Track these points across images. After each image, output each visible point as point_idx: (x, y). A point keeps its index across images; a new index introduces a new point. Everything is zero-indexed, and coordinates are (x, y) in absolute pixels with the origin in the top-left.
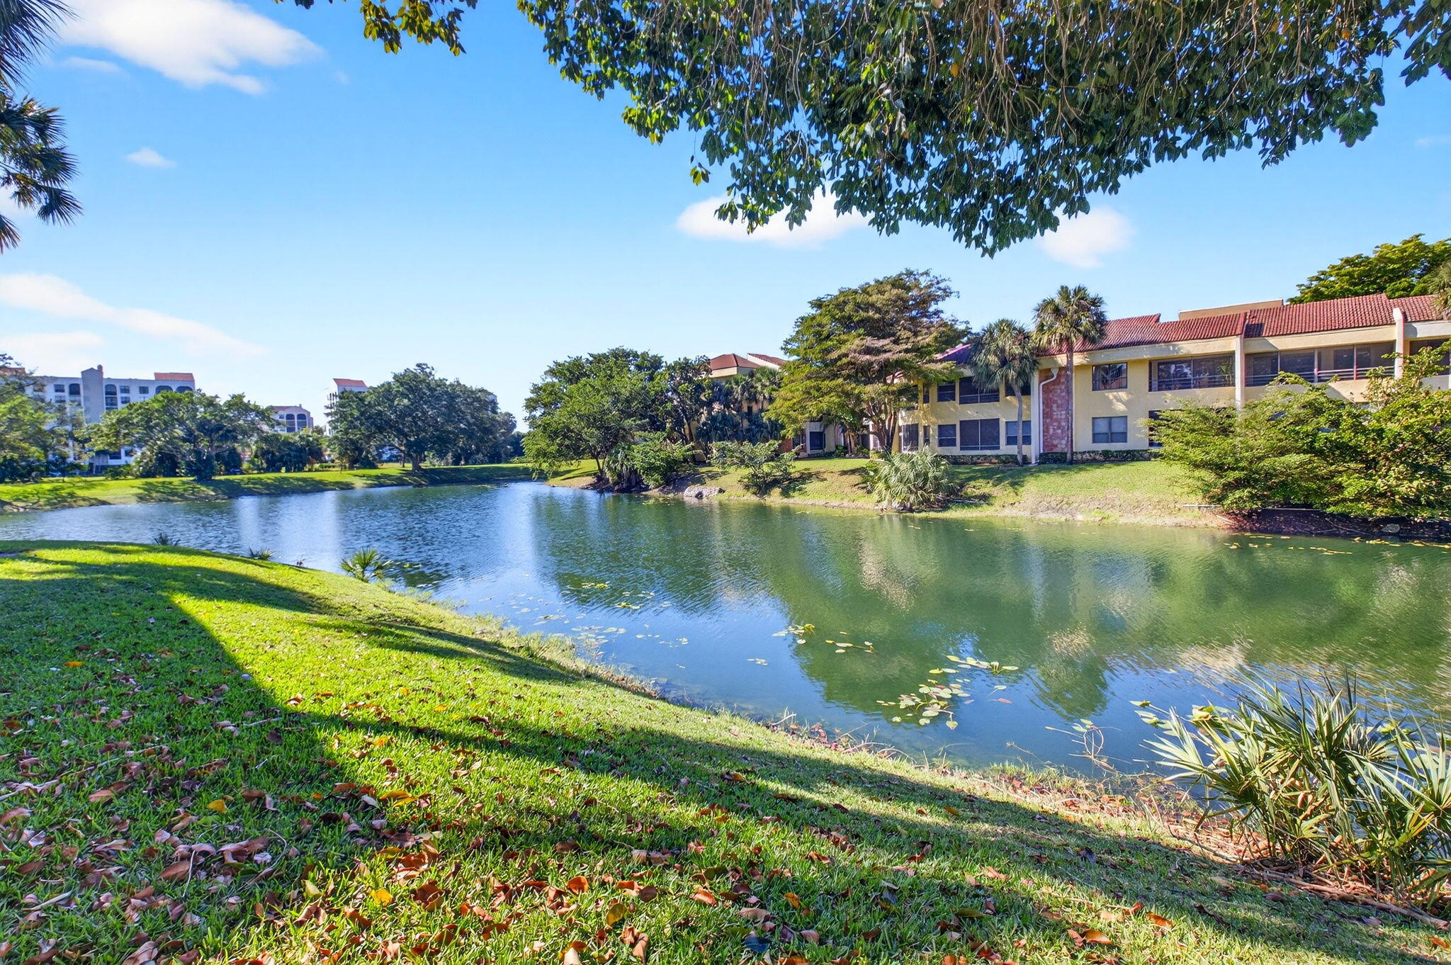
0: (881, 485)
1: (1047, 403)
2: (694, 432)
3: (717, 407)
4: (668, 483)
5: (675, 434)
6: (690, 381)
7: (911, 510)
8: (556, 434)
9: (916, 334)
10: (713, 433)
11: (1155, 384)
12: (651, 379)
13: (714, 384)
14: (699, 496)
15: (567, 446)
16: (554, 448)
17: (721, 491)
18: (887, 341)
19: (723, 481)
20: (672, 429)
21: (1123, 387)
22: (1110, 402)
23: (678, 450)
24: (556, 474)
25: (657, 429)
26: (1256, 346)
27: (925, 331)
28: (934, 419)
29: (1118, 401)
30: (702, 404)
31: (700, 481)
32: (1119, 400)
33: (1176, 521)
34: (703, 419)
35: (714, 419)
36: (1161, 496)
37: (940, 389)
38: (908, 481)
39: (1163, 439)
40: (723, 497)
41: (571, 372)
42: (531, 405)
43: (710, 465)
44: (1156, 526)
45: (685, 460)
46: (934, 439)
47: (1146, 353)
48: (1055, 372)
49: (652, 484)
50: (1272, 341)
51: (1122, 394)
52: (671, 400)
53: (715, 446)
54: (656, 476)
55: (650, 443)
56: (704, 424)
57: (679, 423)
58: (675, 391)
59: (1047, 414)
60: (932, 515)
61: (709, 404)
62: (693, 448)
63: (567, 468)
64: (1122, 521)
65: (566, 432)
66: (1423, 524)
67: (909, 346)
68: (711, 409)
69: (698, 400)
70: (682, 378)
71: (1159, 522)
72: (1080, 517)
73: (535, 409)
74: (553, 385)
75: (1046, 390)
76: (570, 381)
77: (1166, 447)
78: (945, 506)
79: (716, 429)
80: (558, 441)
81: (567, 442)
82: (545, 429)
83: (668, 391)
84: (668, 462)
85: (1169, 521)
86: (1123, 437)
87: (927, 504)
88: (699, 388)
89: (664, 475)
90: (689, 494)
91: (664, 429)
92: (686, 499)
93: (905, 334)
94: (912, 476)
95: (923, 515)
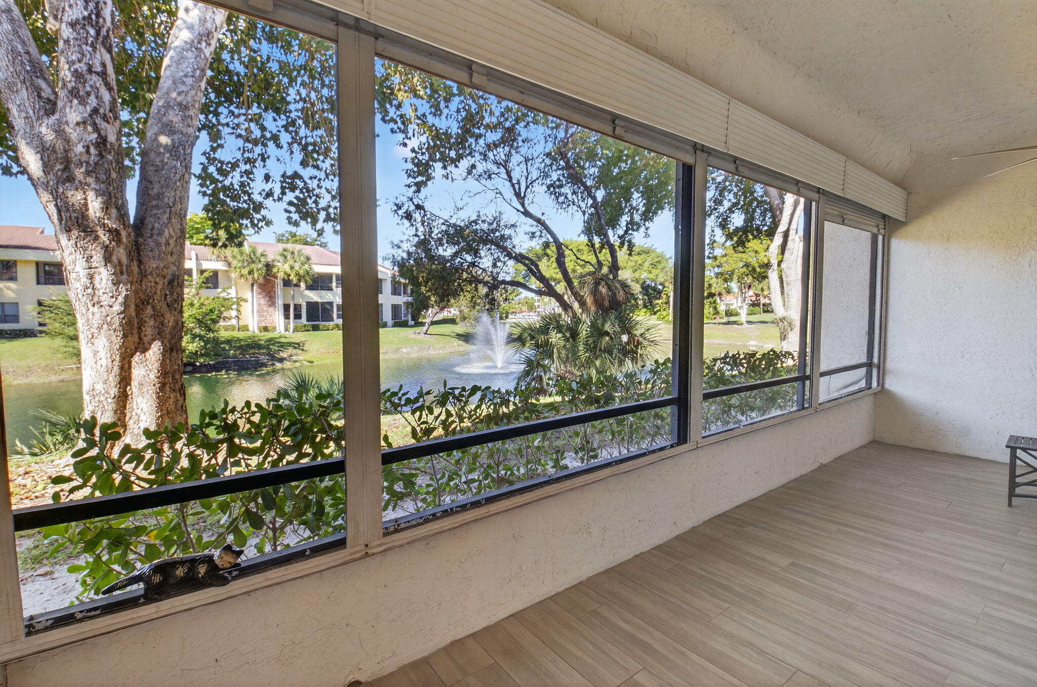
11: (42, 279)
21: (13, 279)
32: (9, 289)
33: (60, 378)
36: (48, 362)
39: (47, 321)
44: (44, 383)
47: (33, 256)
64: (16, 382)
66: (201, 365)
71: (47, 380)
77: (50, 327)
85: (54, 378)
86: (15, 318)
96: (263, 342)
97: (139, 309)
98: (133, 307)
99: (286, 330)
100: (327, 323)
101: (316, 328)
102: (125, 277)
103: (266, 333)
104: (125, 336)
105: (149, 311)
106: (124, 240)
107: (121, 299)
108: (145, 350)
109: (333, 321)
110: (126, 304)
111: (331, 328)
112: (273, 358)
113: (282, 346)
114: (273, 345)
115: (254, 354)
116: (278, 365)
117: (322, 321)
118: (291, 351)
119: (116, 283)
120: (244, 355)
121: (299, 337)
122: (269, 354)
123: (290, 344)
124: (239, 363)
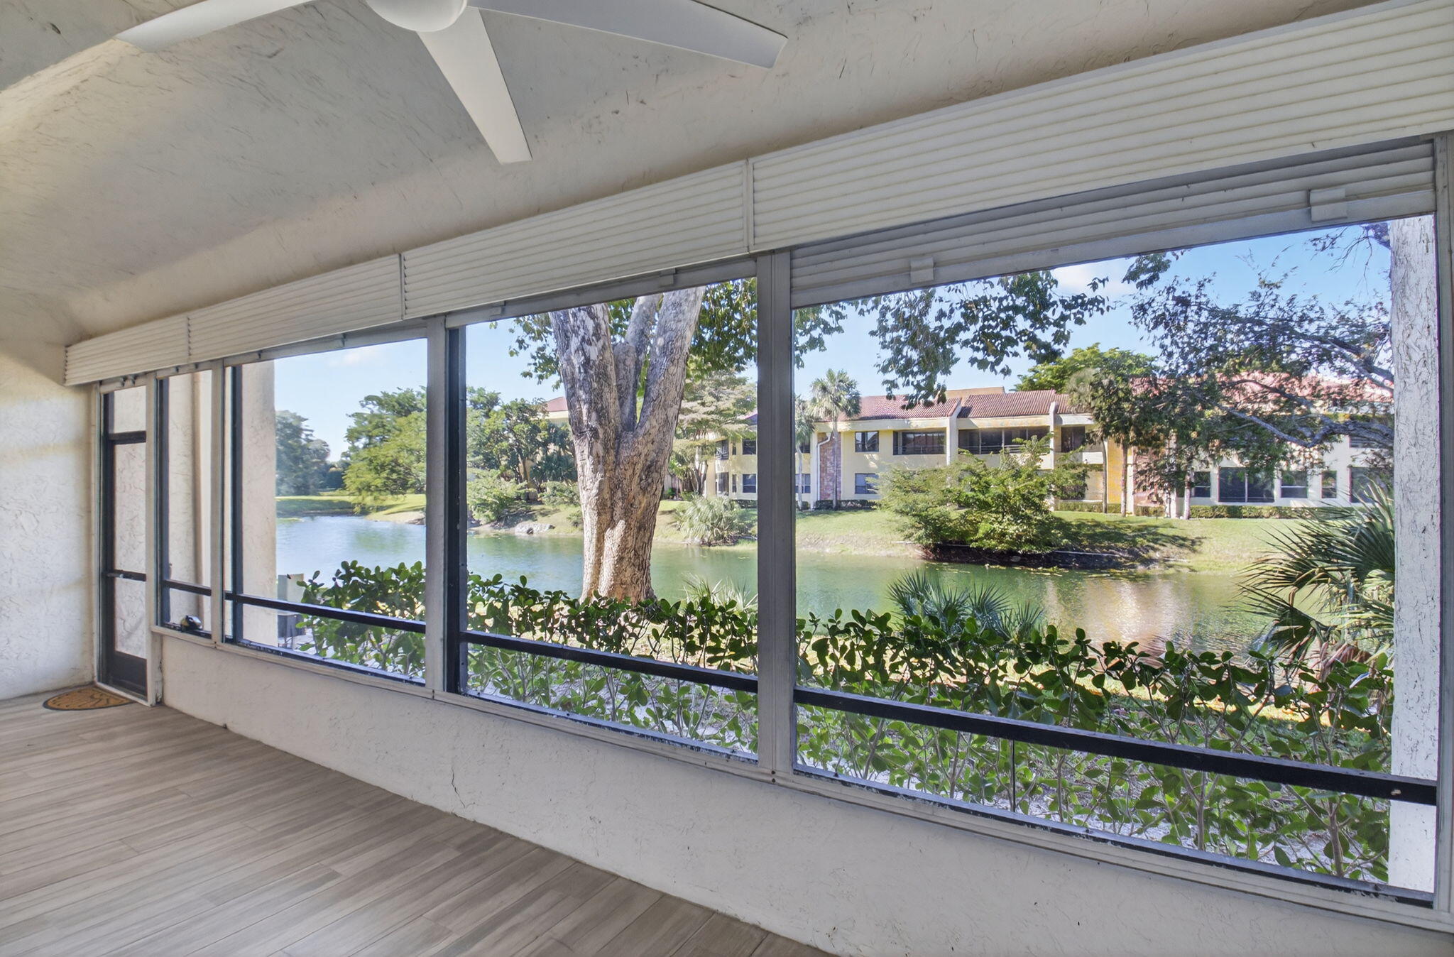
0: (686, 524)
1: (823, 459)
2: (528, 471)
3: (552, 448)
4: (499, 519)
5: (509, 472)
6: (527, 421)
7: (710, 544)
8: (383, 467)
9: (718, 399)
10: (548, 472)
11: (900, 449)
12: (487, 416)
13: (550, 426)
14: (530, 532)
15: (395, 481)
16: (379, 482)
17: (552, 527)
18: (694, 404)
19: (553, 519)
20: (507, 467)
21: (876, 451)
22: (867, 462)
23: (510, 488)
24: (380, 509)
25: (491, 467)
26: (964, 424)
27: (725, 397)
28: (739, 469)
29: (872, 460)
30: (539, 444)
31: (531, 517)
33: (889, 553)
34: (539, 458)
35: (548, 459)
37: (744, 444)
38: (707, 519)
40: (553, 533)
41: (400, 404)
42: (352, 435)
43: (541, 503)
45: (519, 498)
46: (740, 485)
47: (891, 425)
48: (829, 435)
49: (483, 520)
50: (974, 421)
51: (875, 455)
52: (507, 439)
53: (549, 485)
54: (488, 512)
55: (483, 480)
56: (540, 463)
57: (513, 462)
58: (511, 430)
59: (823, 470)
60: (725, 548)
61: (545, 445)
62: (528, 486)
63: (394, 503)
65: (394, 465)
67: (713, 408)
68: (546, 451)
69: (533, 440)
70: (518, 418)
72: (828, 550)
73: (358, 439)
74: (380, 416)
75: (823, 449)
76: (399, 414)
78: (735, 541)
79: (551, 469)
80: (384, 475)
81: (395, 476)
82: (371, 461)
83: (504, 430)
84: (500, 499)
85: (883, 553)
86: (870, 490)
87: (721, 539)
88: (535, 429)
89: (496, 512)
90: (520, 530)
91: (498, 467)
92: (516, 534)
93: (709, 399)
94: (710, 516)
95: (717, 548)
96: (1129, 532)
97: (613, 492)
98: (606, 490)
99: (1180, 514)
100: (1258, 505)
101: (1234, 513)
102: (600, 467)
103: (1145, 517)
104: (599, 514)
105: (619, 494)
106: (601, 436)
107: (597, 484)
108: (613, 528)
109: (1272, 501)
110: (600, 489)
111: (1265, 513)
112: (1136, 556)
113: (1155, 541)
114: (1143, 536)
115: (1109, 548)
116: (1141, 569)
117: (1249, 500)
118: (1170, 549)
119: (595, 471)
120: (1093, 548)
121: (1193, 528)
122: (1131, 552)
123: (1174, 540)
124: (1084, 559)
